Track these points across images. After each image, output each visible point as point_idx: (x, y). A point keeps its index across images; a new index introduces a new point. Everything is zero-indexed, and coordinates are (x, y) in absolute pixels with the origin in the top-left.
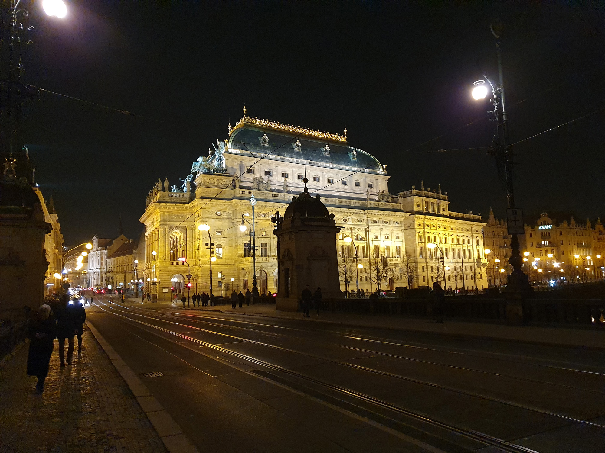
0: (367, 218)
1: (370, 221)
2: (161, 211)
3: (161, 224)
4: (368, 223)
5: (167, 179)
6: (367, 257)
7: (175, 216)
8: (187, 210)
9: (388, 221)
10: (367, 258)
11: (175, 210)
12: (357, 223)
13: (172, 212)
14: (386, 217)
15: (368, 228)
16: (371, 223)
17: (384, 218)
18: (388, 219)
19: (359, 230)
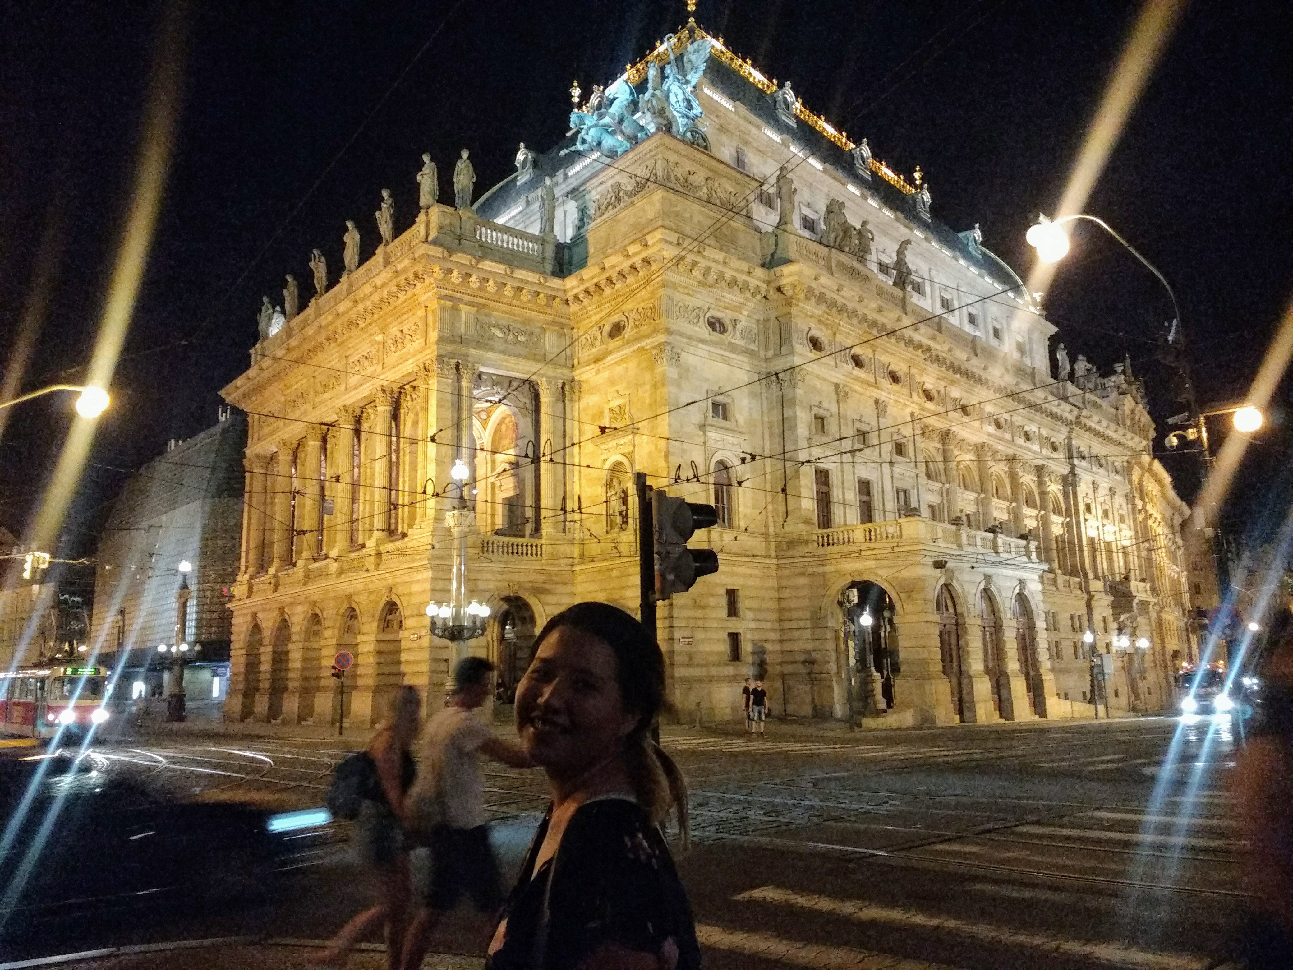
0: (1067, 442)
1: (1074, 452)
2: (444, 292)
3: (443, 352)
4: (1071, 457)
5: (468, 158)
7: (500, 329)
8: (549, 311)
10: (1080, 579)
11: (504, 300)
12: (1050, 452)
13: (486, 310)
14: (1103, 443)
15: (1073, 472)
16: (1077, 457)
17: (1098, 448)
18: (1103, 453)
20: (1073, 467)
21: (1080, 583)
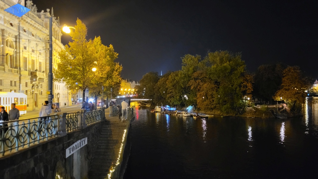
0: (18, 24)
1: (21, 29)
4: (19, 30)
6: (16, 67)
9: (34, 35)
10: (17, 70)
12: (9, 26)
14: (34, 29)
15: (19, 35)
16: (22, 31)
17: (32, 30)
18: (34, 32)
19: (10, 36)
20: (19, 33)
21: (18, 71)
